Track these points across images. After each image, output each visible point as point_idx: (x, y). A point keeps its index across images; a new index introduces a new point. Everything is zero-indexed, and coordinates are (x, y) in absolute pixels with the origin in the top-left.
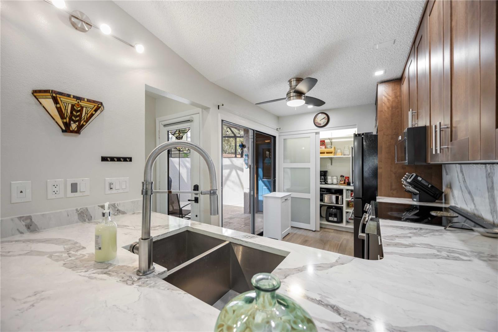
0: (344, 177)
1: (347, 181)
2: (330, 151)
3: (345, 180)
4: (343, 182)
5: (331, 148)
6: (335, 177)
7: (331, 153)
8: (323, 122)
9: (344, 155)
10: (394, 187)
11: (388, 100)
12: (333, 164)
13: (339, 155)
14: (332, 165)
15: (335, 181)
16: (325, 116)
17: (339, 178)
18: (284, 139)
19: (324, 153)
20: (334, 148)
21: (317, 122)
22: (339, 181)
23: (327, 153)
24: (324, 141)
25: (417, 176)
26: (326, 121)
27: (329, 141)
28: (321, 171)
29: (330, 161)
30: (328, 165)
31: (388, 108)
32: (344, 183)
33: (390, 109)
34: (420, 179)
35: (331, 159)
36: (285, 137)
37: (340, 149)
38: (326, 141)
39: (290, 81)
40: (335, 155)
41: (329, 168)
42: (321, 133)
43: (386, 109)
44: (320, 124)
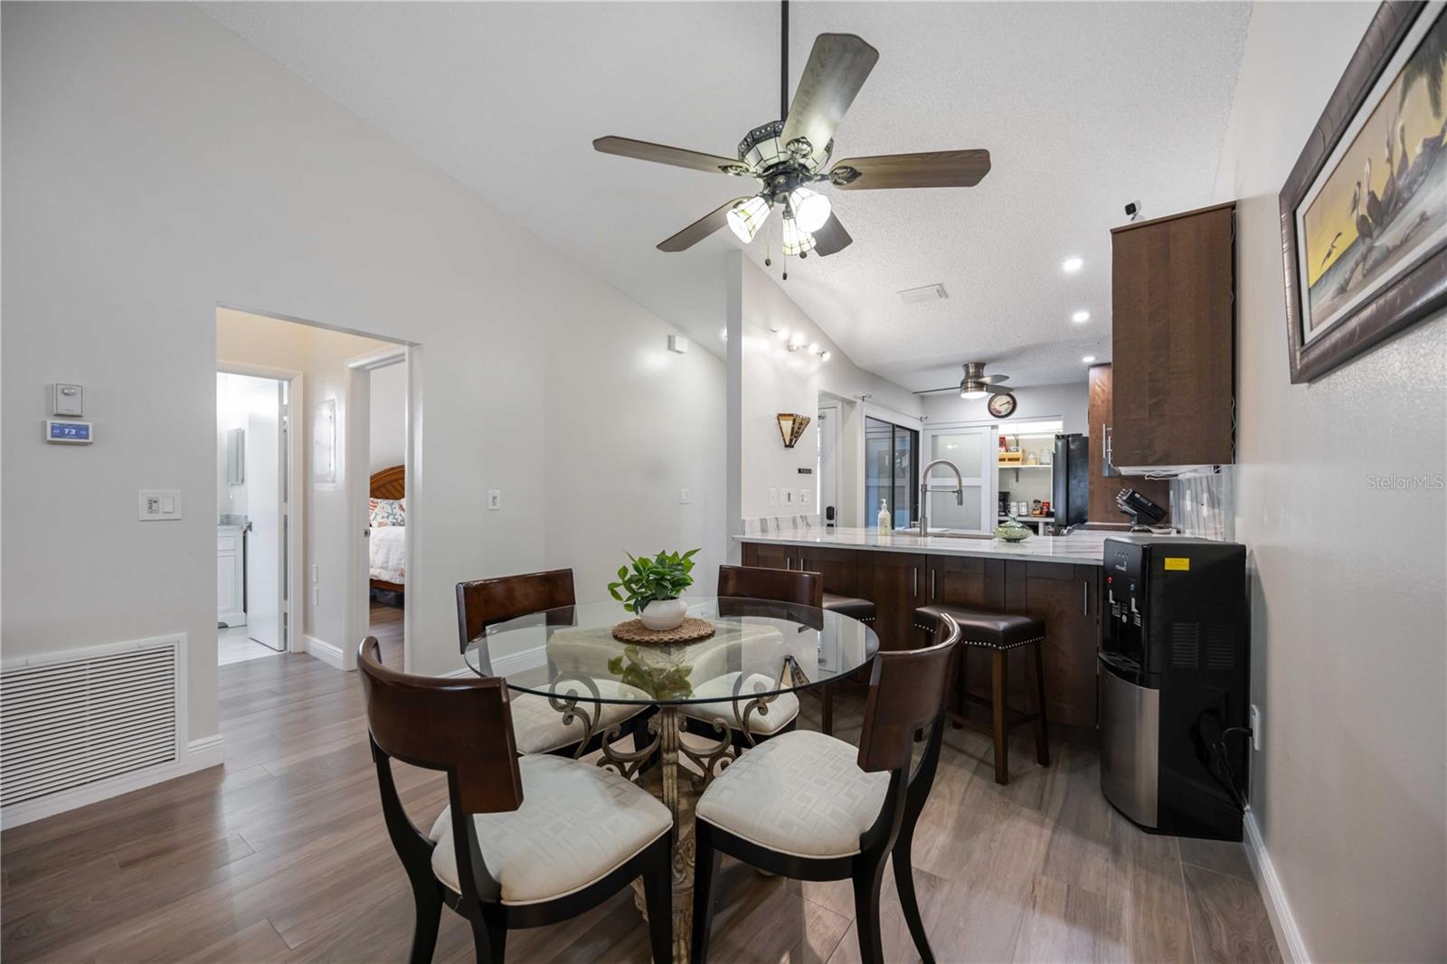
0: (1040, 502)
1: (1045, 510)
2: (1015, 457)
3: (1042, 509)
4: (1038, 512)
5: (1017, 451)
6: (1023, 504)
7: (1018, 460)
8: (1004, 409)
9: (1041, 464)
10: (1109, 509)
11: (1103, 390)
12: (1020, 479)
13: (1031, 464)
14: (1017, 481)
15: (1024, 511)
16: (1009, 399)
17: (1032, 505)
18: (933, 436)
19: (1004, 460)
20: (1023, 451)
21: (995, 409)
22: (1031, 510)
23: (1010, 460)
24: (1004, 438)
25: (1134, 493)
26: (1011, 406)
27: (1013, 438)
28: (1000, 493)
29: (1014, 475)
30: (1010, 481)
31: (1103, 402)
32: (1041, 513)
33: (1106, 403)
34: (1137, 495)
35: (1017, 471)
36: (935, 433)
37: (1034, 453)
38: (1007, 438)
39: (966, 366)
40: (1023, 464)
41: (1013, 487)
42: (1000, 427)
43: (1100, 402)
44: (1000, 412)
